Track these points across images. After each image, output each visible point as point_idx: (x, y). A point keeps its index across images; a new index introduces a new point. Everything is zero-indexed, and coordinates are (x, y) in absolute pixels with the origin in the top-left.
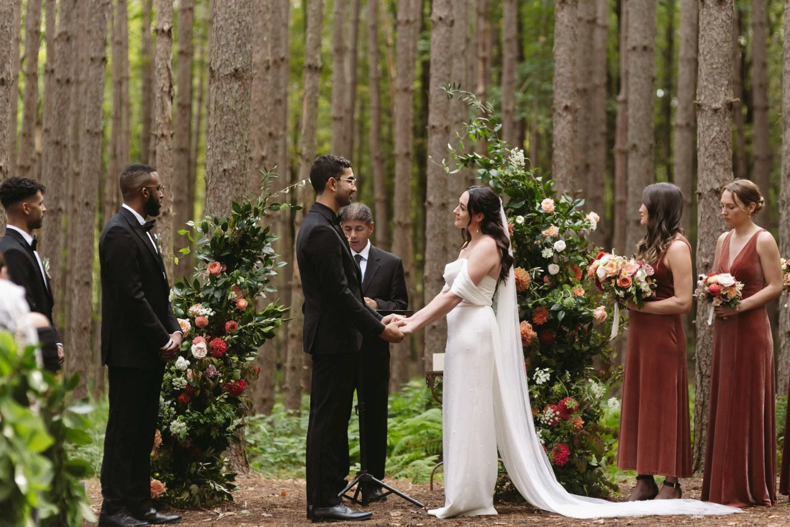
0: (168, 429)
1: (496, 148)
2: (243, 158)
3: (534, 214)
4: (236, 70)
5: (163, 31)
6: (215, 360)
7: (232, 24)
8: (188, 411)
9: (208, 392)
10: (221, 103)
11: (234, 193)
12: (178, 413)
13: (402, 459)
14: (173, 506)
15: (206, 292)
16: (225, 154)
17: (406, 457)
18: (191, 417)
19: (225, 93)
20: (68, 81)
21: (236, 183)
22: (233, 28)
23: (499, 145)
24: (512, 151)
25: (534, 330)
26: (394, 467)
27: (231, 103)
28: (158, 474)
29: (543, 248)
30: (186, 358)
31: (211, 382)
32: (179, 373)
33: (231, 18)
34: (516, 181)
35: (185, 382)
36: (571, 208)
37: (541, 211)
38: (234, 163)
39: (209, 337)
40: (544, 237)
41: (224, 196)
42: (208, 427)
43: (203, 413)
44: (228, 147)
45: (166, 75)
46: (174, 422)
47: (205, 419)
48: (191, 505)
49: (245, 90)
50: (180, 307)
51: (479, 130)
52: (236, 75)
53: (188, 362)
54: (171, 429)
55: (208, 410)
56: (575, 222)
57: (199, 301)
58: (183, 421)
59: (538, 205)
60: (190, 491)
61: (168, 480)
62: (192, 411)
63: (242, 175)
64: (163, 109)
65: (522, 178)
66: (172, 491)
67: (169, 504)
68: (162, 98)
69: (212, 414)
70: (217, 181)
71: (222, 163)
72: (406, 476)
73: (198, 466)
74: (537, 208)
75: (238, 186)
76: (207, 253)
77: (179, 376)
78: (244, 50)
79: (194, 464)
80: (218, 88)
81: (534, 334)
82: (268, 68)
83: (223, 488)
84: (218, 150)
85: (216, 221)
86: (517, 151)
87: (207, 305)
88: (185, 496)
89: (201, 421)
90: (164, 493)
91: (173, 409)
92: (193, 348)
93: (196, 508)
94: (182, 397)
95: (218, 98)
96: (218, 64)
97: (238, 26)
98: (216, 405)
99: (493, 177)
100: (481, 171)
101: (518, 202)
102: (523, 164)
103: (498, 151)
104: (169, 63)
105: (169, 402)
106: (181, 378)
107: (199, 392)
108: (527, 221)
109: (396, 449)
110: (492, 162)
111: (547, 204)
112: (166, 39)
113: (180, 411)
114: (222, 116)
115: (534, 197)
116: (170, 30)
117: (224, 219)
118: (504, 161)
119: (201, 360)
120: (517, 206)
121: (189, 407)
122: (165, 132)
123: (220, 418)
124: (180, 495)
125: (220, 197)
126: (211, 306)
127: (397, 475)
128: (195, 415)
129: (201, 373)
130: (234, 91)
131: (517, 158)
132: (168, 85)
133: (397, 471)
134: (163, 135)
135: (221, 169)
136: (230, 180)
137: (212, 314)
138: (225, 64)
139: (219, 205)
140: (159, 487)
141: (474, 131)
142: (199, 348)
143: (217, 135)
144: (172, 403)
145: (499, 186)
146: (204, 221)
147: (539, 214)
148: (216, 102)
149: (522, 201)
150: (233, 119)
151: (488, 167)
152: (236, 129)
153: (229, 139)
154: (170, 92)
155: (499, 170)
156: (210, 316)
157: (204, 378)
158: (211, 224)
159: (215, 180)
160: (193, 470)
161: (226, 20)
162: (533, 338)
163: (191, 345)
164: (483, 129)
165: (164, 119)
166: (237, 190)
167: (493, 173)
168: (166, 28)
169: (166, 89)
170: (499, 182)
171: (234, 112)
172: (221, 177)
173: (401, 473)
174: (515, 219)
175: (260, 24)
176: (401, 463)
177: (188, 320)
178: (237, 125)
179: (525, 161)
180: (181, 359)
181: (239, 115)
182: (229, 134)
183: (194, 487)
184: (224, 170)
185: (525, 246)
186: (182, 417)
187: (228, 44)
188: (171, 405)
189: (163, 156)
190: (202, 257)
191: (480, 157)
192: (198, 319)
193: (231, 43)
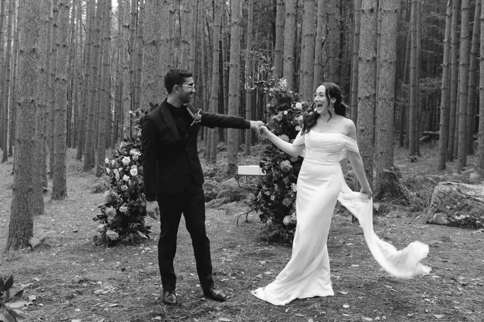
0: (118, 209)
1: (272, 78)
2: (156, 79)
3: (291, 110)
4: (154, 41)
5: (126, 26)
6: (141, 176)
7: (152, 21)
8: (128, 200)
9: (138, 191)
10: (147, 55)
11: (153, 94)
12: (124, 202)
13: (221, 200)
14: (122, 243)
15: (138, 144)
16: (149, 77)
17: (223, 199)
18: (130, 203)
19: (149, 51)
20: (98, 46)
21: (153, 90)
22: (152, 23)
23: (273, 77)
24: (281, 80)
25: (291, 165)
26: (218, 204)
27: (151, 55)
28: (114, 230)
29: (295, 126)
30: (127, 176)
31: (139, 187)
32: (125, 182)
33: (152, 19)
34: (282, 93)
35: (127, 187)
36: (308, 106)
37: (294, 108)
38: (153, 81)
39: (139, 164)
40: (296, 121)
41: (148, 95)
42: (138, 207)
43: (135, 201)
44: (150, 74)
45: (127, 43)
46: (122, 207)
47: (137, 204)
48: (130, 243)
49: (157, 50)
50: (125, 150)
51: (264, 70)
52: (154, 43)
53: (129, 177)
54: (120, 209)
55: (138, 200)
56: (309, 113)
57: (134, 147)
58: (126, 206)
59: (292, 105)
60: (130, 237)
61: (119, 230)
62: (130, 200)
63: (156, 86)
64: (126, 57)
65: (285, 92)
66: (121, 236)
67: (120, 242)
68: (125, 53)
69: (140, 202)
70: (146, 89)
71: (147, 81)
72: (223, 209)
73: (133, 225)
74: (292, 107)
75: (154, 91)
76: (138, 126)
77: (124, 185)
78: (157, 33)
79: (132, 224)
80: (146, 49)
81: (292, 166)
82: (168, 41)
83: (144, 236)
84: (146, 75)
85: (142, 111)
86: (283, 80)
87: (138, 150)
88: (127, 239)
89: (135, 205)
90: (117, 238)
91: (121, 199)
92: (131, 171)
93: (132, 245)
94: (126, 193)
95: (146, 53)
96: (146, 38)
97: (154, 22)
98: (142, 197)
99: (271, 92)
100: (265, 89)
101: (283, 103)
102: (286, 86)
103: (273, 79)
104: (129, 39)
105: (120, 195)
106: (125, 186)
107: (134, 191)
108: (288, 113)
109: (218, 196)
110: (270, 84)
111: (299, 105)
112: (127, 29)
113: (125, 200)
114: (147, 61)
115: (290, 101)
116: (129, 26)
117: (146, 110)
118: (276, 84)
119: (135, 177)
120: (283, 105)
121: (129, 198)
122: (127, 66)
123: (143, 204)
124: (125, 238)
125: (147, 96)
126: (140, 150)
127: (219, 208)
128: (132, 202)
129: (134, 183)
130: (153, 50)
131: (283, 83)
132: (128, 47)
133: (219, 206)
134: (126, 68)
135: (147, 84)
136: (151, 88)
137: (140, 155)
138: (149, 38)
139: (146, 99)
140: (115, 235)
141: (261, 70)
142: (134, 171)
143: (146, 69)
144: (121, 196)
145: (274, 96)
146: (137, 111)
147: (293, 110)
148: (145, 55)
149: (284, 103)
150: (152, 62)
151: (268, 86)
152: (154, 66)
153: (151, 71)
154: (129, 50)
155: (274, 88)
156: (139, 156)
157: (136, 185)
158: (140, 112)
159: (144, 88)
160: (131, 227)
161: (150, 20)
162: (291, 169)
163: (130, 169)
164: (266, 69)
165: (126, 61)
166: (154, 92)
167: (271, 89)
168: (127, 25)
169: (127, 49)
170: (274, 94)
171: (153, 59)
172: (147, 87)
173: (220, 207)
174: (283, 113)
175: (165, 24)
176: (221, 202)
177: (129, 157)
178: (154, 65)
179: (287, 84)
180: (125, 176)
181: (155, 61)
182: (151, 69)
183: (131, 235)
184: (149, 84)
185: (287, 124)
186: (125, 204)
187: (150, 30)
188: (121, 197)
189: (126, 76)
190: (136, 127)
191: (265, 82)
192: (133, 157)
193: (152, 30)
